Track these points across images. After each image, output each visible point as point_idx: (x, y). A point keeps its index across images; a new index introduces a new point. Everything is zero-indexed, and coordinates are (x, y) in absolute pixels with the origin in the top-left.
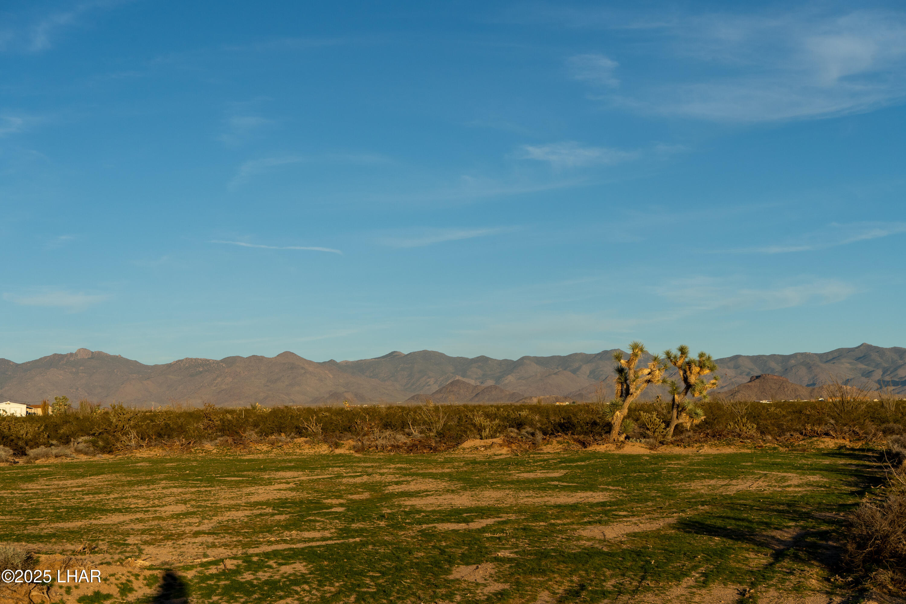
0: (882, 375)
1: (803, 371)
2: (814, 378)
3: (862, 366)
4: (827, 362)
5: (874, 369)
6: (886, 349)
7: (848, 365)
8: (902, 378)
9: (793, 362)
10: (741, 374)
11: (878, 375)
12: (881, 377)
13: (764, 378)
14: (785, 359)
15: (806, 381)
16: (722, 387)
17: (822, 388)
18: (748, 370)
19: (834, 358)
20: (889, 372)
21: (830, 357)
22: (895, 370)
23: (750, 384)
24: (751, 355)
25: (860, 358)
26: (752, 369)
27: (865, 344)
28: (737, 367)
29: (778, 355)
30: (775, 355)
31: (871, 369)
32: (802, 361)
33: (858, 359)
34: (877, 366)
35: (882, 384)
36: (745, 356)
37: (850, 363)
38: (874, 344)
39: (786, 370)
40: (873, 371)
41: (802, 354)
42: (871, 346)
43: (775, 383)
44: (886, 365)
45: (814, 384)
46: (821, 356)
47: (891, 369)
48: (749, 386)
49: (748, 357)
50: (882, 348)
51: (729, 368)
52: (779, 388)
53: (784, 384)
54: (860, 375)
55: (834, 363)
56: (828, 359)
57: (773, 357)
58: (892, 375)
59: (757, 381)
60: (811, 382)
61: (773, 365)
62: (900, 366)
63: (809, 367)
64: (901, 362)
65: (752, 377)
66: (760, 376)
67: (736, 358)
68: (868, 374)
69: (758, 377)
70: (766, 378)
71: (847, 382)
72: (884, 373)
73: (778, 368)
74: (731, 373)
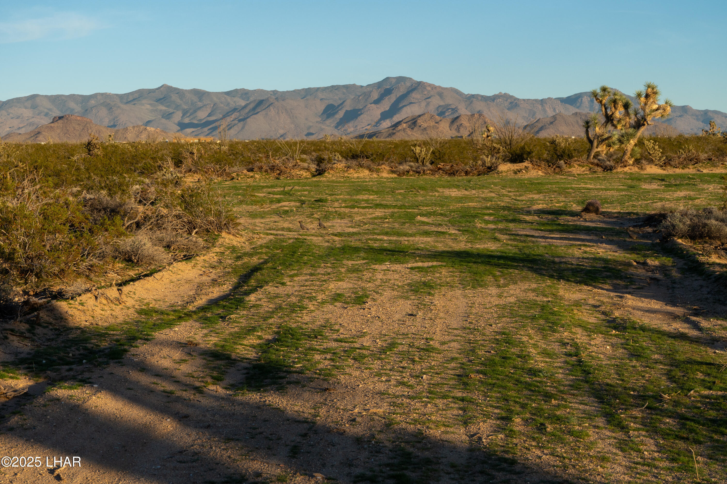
0: (182, 117)
1: (103, 112)
2: (114, 119)
3: (162, 108)
4: (127, 103)
5: (175, 111)
6: (186, 90)
7: (148, 106)
8: (200, 120)
9: (93, 102)
10: (38, 114)
11: (178, 117)
12: (180, 119)
13: (67, 119)
14: (85, 99)
15: (106, 122)
16: (19, 128)
17: (126, 129)
18: (46, 110)
19: (134, 100)
20: (188, 115)
21: (131, 98)
22: (195, 111)
23: (52, 125)
24: (49, 94)
25: (160, 99)
26: (50, 110)
27: (165, 85)
28: (34, 107)
29: (78, 95)
30: (74, 95)
31: (171, 110)
32: (102, 101)
33: (159, 100)
34: (177, 107)
35: (182, 126)
36: (42, 96)
37: (150, 104)
38: (174, 86)
39: (86, 110)
40: (173, 113)
41: (102, 94)
42: (171, 87)
43: (79, 124)
44: (186, 107)
45: (114, 126)
46: (121, 97)
47: (191, 111)
48: (51, 127)
49: (46, 96)
50: (182, 90)
51: (26, 108)
52: (83, 129)
53: (88, 125)
54: (161, 117)
55: (134, 104)
56: (129, 100)
57: (72, 97)
58: (192, 117)
59: (60, 121)
60: (112, 124)
61: (72, 105)
62: (200, 108)
63: (110, 108)
64: (200, 104)
65: (55, 117)
66: (63, 117)
67: (34, 97)
68: (168, 116)
69: (60, 118)
70: (69, 119)
71: (148, 123)
72: (184, 115)
73: (77, 108)
74: (27, 113)
